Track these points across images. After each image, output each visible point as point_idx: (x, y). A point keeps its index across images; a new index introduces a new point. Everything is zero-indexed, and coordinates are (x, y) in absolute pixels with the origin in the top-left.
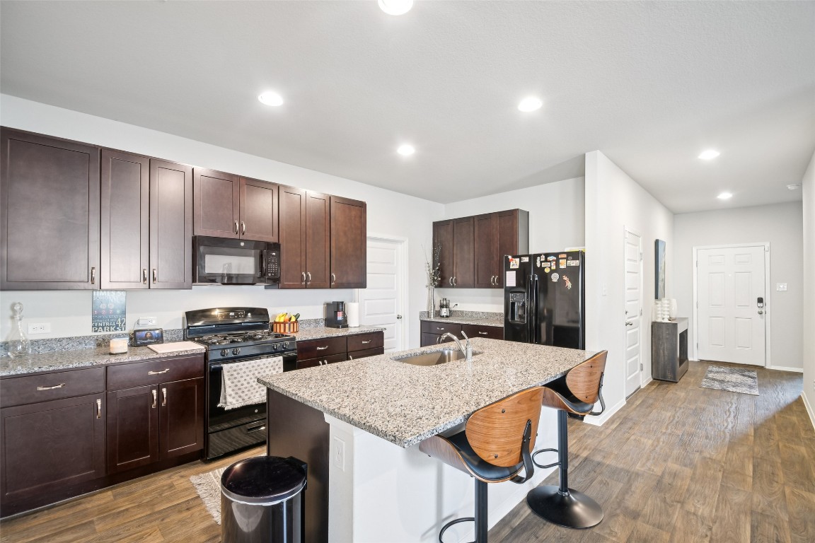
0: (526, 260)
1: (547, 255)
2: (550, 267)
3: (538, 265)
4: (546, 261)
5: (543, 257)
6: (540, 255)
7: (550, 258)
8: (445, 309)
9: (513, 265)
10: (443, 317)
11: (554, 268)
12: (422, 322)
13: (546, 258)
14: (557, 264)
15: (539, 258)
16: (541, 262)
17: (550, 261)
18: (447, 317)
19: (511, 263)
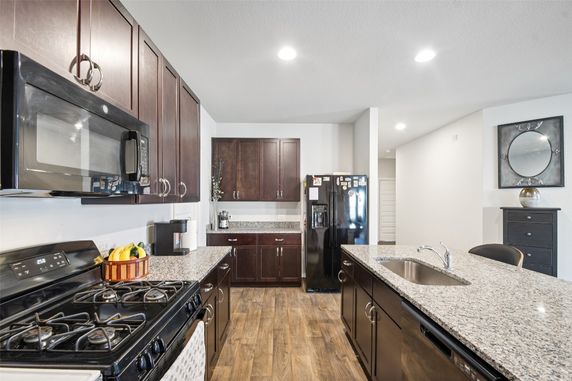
0: (327, 179)
1: (344, 177)
2: (347, 186)
3: (338, 184)
4: (344, 181)
5: (341, 178)
6: (339, 176)
7: (347, 179)
8: (225, 221)
9: (316, 183)
10: (224, 228)
11: (350, 186)
12: (207, 235)
13: (344, 179)
14: (352, 184)
15: (338, 178)
16: (340, 182)
17: (347, 182)
18: (227, 228)
19: (314, 181)
